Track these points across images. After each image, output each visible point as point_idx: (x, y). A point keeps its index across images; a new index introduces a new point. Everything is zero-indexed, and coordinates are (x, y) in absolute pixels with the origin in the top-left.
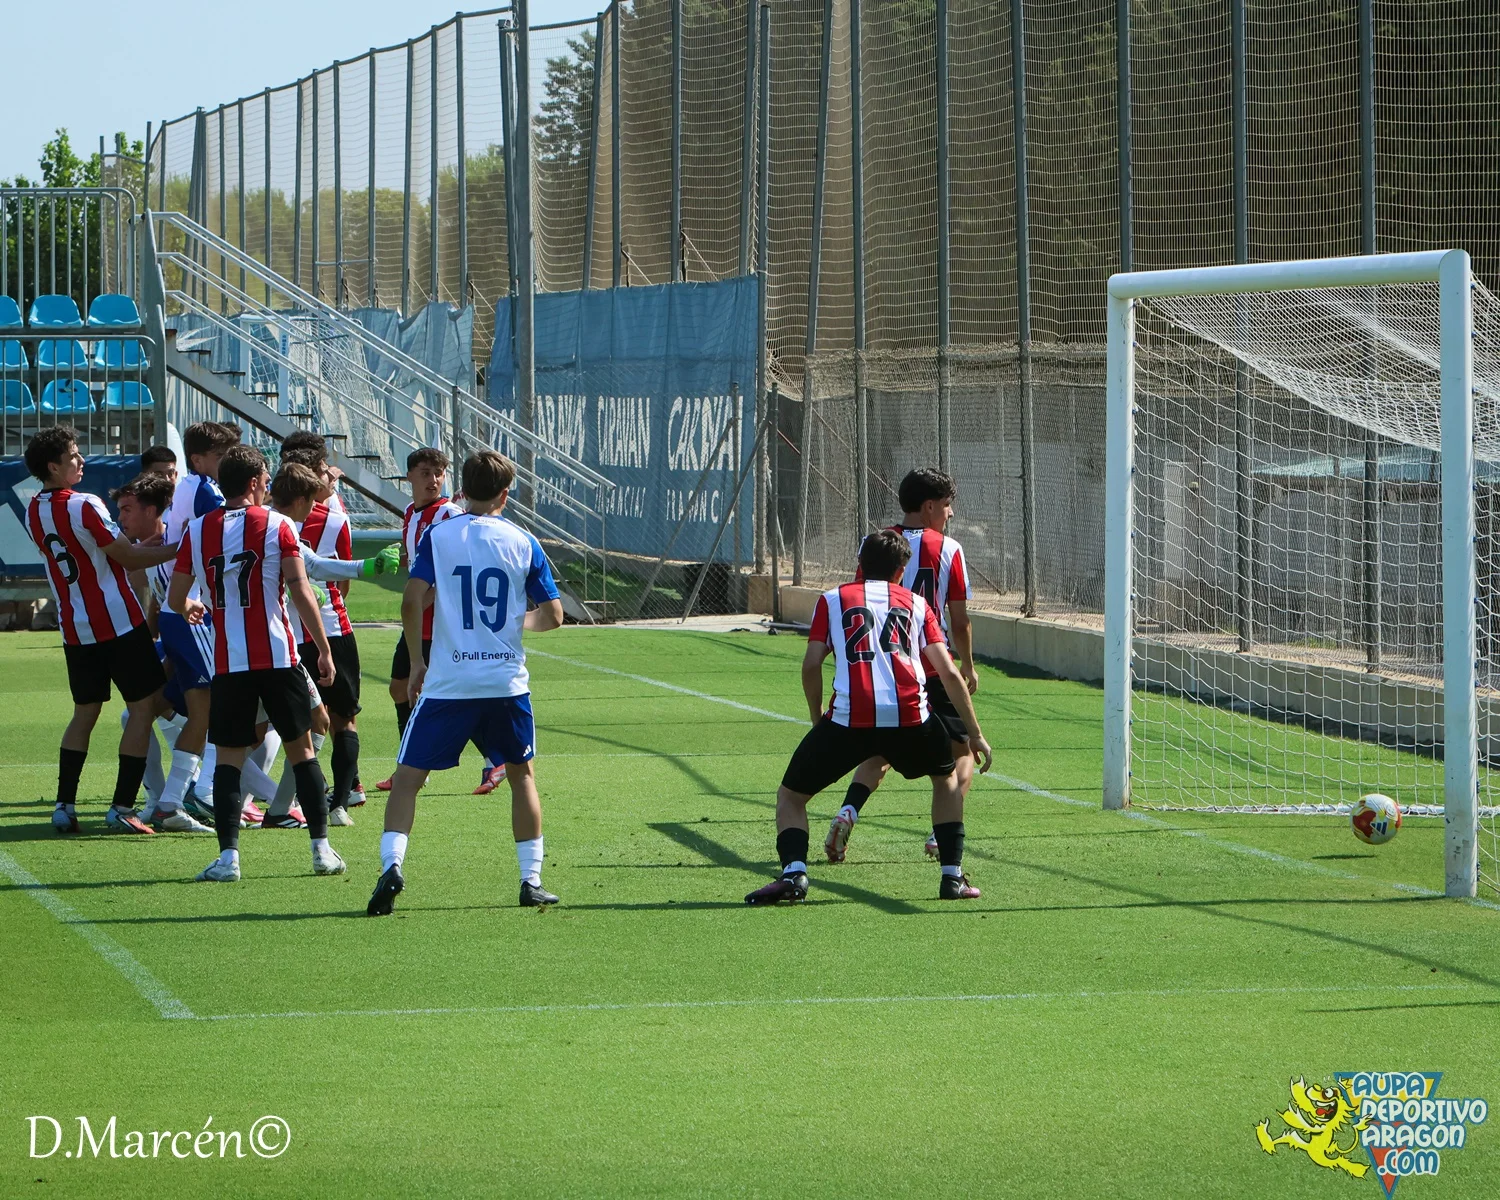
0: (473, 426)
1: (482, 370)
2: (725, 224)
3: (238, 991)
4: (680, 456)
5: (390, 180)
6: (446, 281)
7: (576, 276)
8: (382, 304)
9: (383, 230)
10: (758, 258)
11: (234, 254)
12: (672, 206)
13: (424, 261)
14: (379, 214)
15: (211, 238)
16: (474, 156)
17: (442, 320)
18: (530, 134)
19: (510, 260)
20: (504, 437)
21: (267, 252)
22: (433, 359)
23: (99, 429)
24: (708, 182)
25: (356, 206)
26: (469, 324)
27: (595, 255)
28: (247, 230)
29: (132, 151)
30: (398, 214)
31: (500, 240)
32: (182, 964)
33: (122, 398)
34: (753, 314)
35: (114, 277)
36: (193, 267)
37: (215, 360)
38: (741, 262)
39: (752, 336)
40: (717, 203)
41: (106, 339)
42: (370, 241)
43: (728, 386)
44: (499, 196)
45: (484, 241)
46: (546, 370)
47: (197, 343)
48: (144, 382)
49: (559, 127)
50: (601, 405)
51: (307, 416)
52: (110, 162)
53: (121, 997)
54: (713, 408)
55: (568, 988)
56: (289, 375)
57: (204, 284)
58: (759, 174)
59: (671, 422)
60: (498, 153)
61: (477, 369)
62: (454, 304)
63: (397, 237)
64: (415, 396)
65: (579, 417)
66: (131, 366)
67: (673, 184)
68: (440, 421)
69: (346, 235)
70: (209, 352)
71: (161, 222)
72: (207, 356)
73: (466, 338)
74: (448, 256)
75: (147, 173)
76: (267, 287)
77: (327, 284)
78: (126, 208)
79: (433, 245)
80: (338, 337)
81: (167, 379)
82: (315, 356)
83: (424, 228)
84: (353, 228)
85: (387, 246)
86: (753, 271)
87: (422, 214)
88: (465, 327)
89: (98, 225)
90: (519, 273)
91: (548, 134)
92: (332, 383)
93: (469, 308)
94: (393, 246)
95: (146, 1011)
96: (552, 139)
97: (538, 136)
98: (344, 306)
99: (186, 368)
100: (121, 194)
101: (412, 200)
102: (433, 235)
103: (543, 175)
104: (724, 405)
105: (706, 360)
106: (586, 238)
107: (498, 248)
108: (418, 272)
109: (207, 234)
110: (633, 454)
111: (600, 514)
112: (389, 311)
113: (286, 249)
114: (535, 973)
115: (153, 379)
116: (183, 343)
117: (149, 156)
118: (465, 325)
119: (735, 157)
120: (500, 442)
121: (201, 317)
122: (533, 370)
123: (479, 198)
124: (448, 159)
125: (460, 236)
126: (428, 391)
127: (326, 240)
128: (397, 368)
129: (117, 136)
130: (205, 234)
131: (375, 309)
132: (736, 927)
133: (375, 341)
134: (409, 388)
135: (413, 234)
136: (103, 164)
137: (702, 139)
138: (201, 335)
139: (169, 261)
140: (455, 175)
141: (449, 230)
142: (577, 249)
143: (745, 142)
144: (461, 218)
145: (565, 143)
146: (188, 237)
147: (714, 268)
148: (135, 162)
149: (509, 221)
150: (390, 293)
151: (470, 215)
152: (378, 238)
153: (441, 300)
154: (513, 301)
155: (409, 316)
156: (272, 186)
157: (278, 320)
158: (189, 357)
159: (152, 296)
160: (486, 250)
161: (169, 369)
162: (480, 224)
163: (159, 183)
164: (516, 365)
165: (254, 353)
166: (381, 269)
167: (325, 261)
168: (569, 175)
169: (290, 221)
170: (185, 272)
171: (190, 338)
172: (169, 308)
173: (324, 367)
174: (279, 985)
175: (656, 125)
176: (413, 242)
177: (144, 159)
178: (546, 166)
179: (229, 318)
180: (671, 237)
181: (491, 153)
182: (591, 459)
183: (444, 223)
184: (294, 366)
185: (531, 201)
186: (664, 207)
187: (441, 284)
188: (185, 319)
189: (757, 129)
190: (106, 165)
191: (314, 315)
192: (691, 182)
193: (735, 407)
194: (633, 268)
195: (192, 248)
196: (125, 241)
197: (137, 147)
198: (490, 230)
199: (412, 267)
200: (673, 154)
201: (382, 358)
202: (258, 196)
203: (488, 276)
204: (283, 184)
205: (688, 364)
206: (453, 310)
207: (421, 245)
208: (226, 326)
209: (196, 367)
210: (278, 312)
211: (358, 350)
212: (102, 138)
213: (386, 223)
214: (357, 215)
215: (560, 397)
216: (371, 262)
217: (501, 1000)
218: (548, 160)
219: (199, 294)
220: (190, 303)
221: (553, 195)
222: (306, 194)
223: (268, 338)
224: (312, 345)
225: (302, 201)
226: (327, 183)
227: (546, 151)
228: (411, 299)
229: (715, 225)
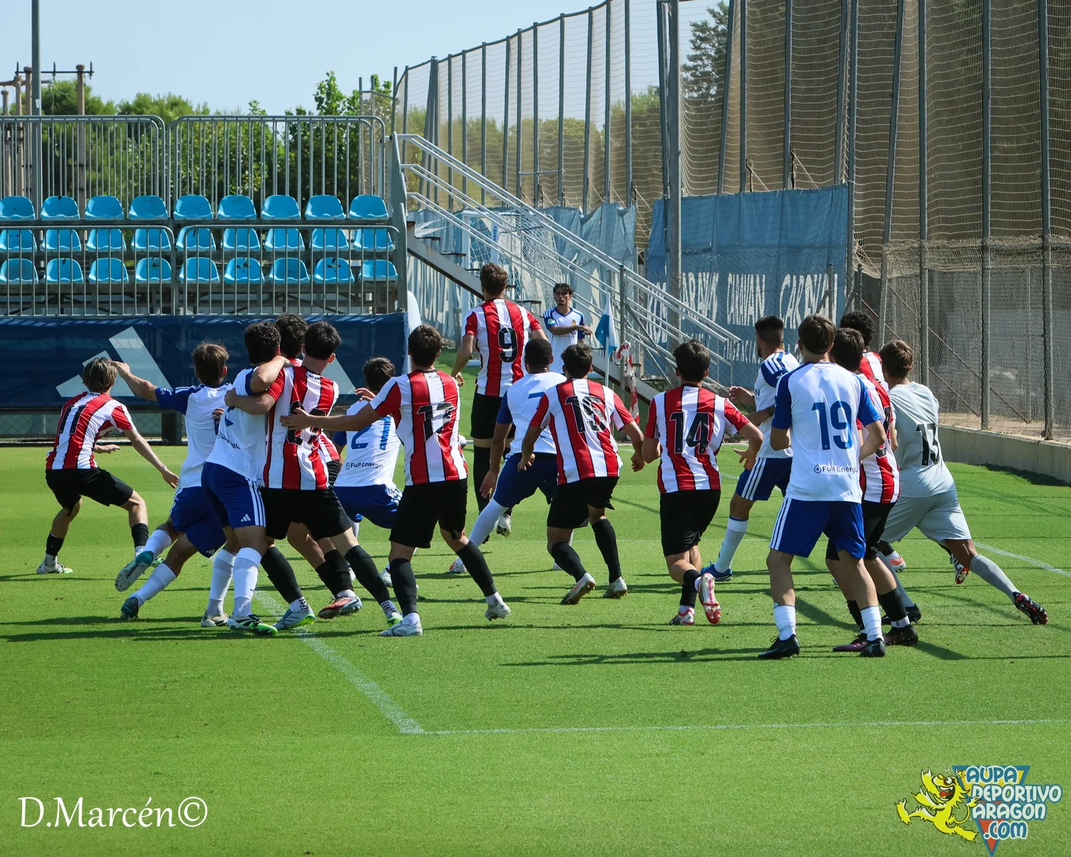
0: (635, 295)
1: (642, 253)
2: (824, 146)
3: (457, 713)
4: (789, 318)
5: (575, 112)
6: (616, 187)
7: (713, 184)
8: (568, 204)
9: (569, 149)
10: (848, 172)
11: (457, 165)
12: (785, 133)
13: (600, 171)
14: (566, 137)
15: (441, 154)
16: (637, 94)
17: (613, 216)
18: (679, 79)
19: (663, 172)
20: (658, 303)
21: (482, 164)
22: (606, 245)
23: (357, 295)
24: (811, 115)
25: (549, 130)
26: (633, 219)
27: (727, 168)
28: (468, 148)
29: (383, 88)
30: (580, 137)
31: (656, 156)
32: (415, 693)
33: (374, 272)
34: (844, 214)
35: (369, 183)
36: (427, 175)
37: (444, 244)
38: (835, 175)
39: (843, 229)
40: (819, 131)
41: (362, 228)
42: (560, 157)
43: (825, 267)
44: (657, 124)
45: (645, 158)
46: (689, 253)
47: (430, 231)
48: (391, 260)
49: (701, 73)
50: (730, 280)
51: (512, 287)
52: (366, 97)
53: (370, 717)
54: (813, 283)
55: (703, 713)
56: (499, 256)
57: (436, 188)
58: (849, 109)
59: (782, 293)
60: (655, 92)
61: (638, 253)
62: (621, 204)
63: (580, 154)
64: (592, 272)
65: (714, 289)
66: (381, 249)
67: (786, 117)
68: (610, 291)
69: (542, 152)
70: (439, 239)
71: (404, 142)
72: (438, 241)
73: (630, 229)
74: (618, 168)
75: (394, 105)
76: (483, 190)
77: (527, 188)
78: (378, 131)
79: (606, 159)
80: (535, 228)
81: (407, 258)
82: (518, 242)
83: (600, 147)
84: (547, 147)
85: (572, 161)
86: (844, 181)
87: (599, 137)
88: (630, 222)
89: (357, 143)
90: (670, 182)
91: (692, 79)
92: (530, 262)
93: (633, 207)
94: (576, 160)
95: (389, 728)
96: (695, 82)
97: (685, 80)
98: (540, 205)
99: (422, 250)
100: (375, 121)
101: (591, 126)
102: (606, 153)
103: (688, 109)
104: (822, 280)
105: (809, 247)
106: (720, 156)
107: (655, 163)
108: (595, 180)
109: (438, 151)
110: (751, 316)
111: (730, 361)
112: (573, 209)
113: (497, 162)
114: (678, 702)
115: (397, 259)
116: (419, 231)
117: (395, 93)
118: (630, 219)
119: (831, 96)
120: (655, 307)
121: (433, 213)
122: (680, 254)
123: (641, 125)
124: (618, 96)
125: (627, 154)
126: (602, 269)
127: (526, 156)
128: (579, 251)
129: (372, 77)
130: (437, 151)
131: (563, 207)
132: (828, 669)
133: (563, 231)
134: (588, 266)
135: (591, 151)
136: (361, 98)
137: (807, 83)
138: (433, 226)
139: (409, 170)
140: (623, 108)
141: (618, 149)
142: (712, 164)
143: (838, 86)
144: (627, 140)
145: (705, 85)
146: (424, 153)
147: (815, 178)
148: (386, 97)
149: (663, 142)
150: (574, 196)
151: (634, 138)
152: (565, 155)
153: (612, 201)
154: (666, 202)
155: (588, 213)
156: (487, 116)
157: (491, 215)
158: (424, 242)
159: (397, 197)
160: (646, 164)
161: (409, 251)
162: (642, 145)
163: (402, 112)
164: (667, 250)
165: (473, 239)
166: (567, 178)
167: (526, 171)
168: (708, 109)
169: (500, 141)
170: (422, 179)
171: (425, 228)
172: (410, 206)
173: (524, 250)
174: (487, 708)
175: (773, 72)
176: (591, 158)
177: (391, 95)
178: (692, 102)
179: (454, 213)
180: (784, 155)
181: (650, 92)
182: (722, 320)
183: (615, 144)
184: (502, 249)
185: (680, 127)
186: (779, 133)
187: (612, 189)
188: (422, 214)
189: (848, 76)
190: (364, 99)
191: (517, 212)
192: (799, 114)
193: (831, 282)
194: (755, 178)
195: (427, 161)
196: (377, 155)
197: (387, 86)
198: (650, 149)
199: (590, 176)
200: (785, 93)
201: (568, 245)
202: (477, 123)
203: (647, 183)
204: (495, 114)
205: (794, 250)
206: (621, 208)
207: (598, 160)
208: (452, 219)
209: (429, 249)
210: (490, 209)
211: (550, 238)
212: (360, 79)
213: (571, 144)
214: (550, 138)
215: (700, 274)
216: (560, 173)
217: (652, 721)
218: (693, 98)
219: (432, 195)
220: (425, 202)
221: (696, 124)
222: (512, 122)
223: (483, 229)
224: (516, 233)
225: (509, 127)
226: (528, 114)
227: (691, 91)
228: (590, 200)
229: (817, 147)
